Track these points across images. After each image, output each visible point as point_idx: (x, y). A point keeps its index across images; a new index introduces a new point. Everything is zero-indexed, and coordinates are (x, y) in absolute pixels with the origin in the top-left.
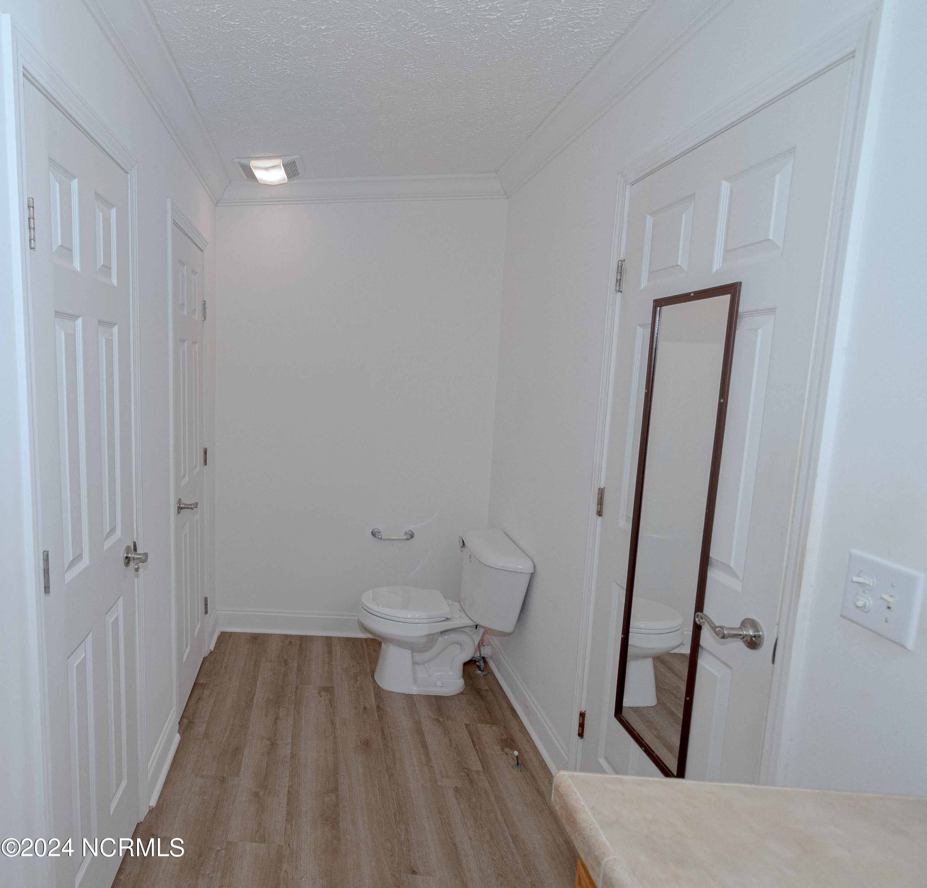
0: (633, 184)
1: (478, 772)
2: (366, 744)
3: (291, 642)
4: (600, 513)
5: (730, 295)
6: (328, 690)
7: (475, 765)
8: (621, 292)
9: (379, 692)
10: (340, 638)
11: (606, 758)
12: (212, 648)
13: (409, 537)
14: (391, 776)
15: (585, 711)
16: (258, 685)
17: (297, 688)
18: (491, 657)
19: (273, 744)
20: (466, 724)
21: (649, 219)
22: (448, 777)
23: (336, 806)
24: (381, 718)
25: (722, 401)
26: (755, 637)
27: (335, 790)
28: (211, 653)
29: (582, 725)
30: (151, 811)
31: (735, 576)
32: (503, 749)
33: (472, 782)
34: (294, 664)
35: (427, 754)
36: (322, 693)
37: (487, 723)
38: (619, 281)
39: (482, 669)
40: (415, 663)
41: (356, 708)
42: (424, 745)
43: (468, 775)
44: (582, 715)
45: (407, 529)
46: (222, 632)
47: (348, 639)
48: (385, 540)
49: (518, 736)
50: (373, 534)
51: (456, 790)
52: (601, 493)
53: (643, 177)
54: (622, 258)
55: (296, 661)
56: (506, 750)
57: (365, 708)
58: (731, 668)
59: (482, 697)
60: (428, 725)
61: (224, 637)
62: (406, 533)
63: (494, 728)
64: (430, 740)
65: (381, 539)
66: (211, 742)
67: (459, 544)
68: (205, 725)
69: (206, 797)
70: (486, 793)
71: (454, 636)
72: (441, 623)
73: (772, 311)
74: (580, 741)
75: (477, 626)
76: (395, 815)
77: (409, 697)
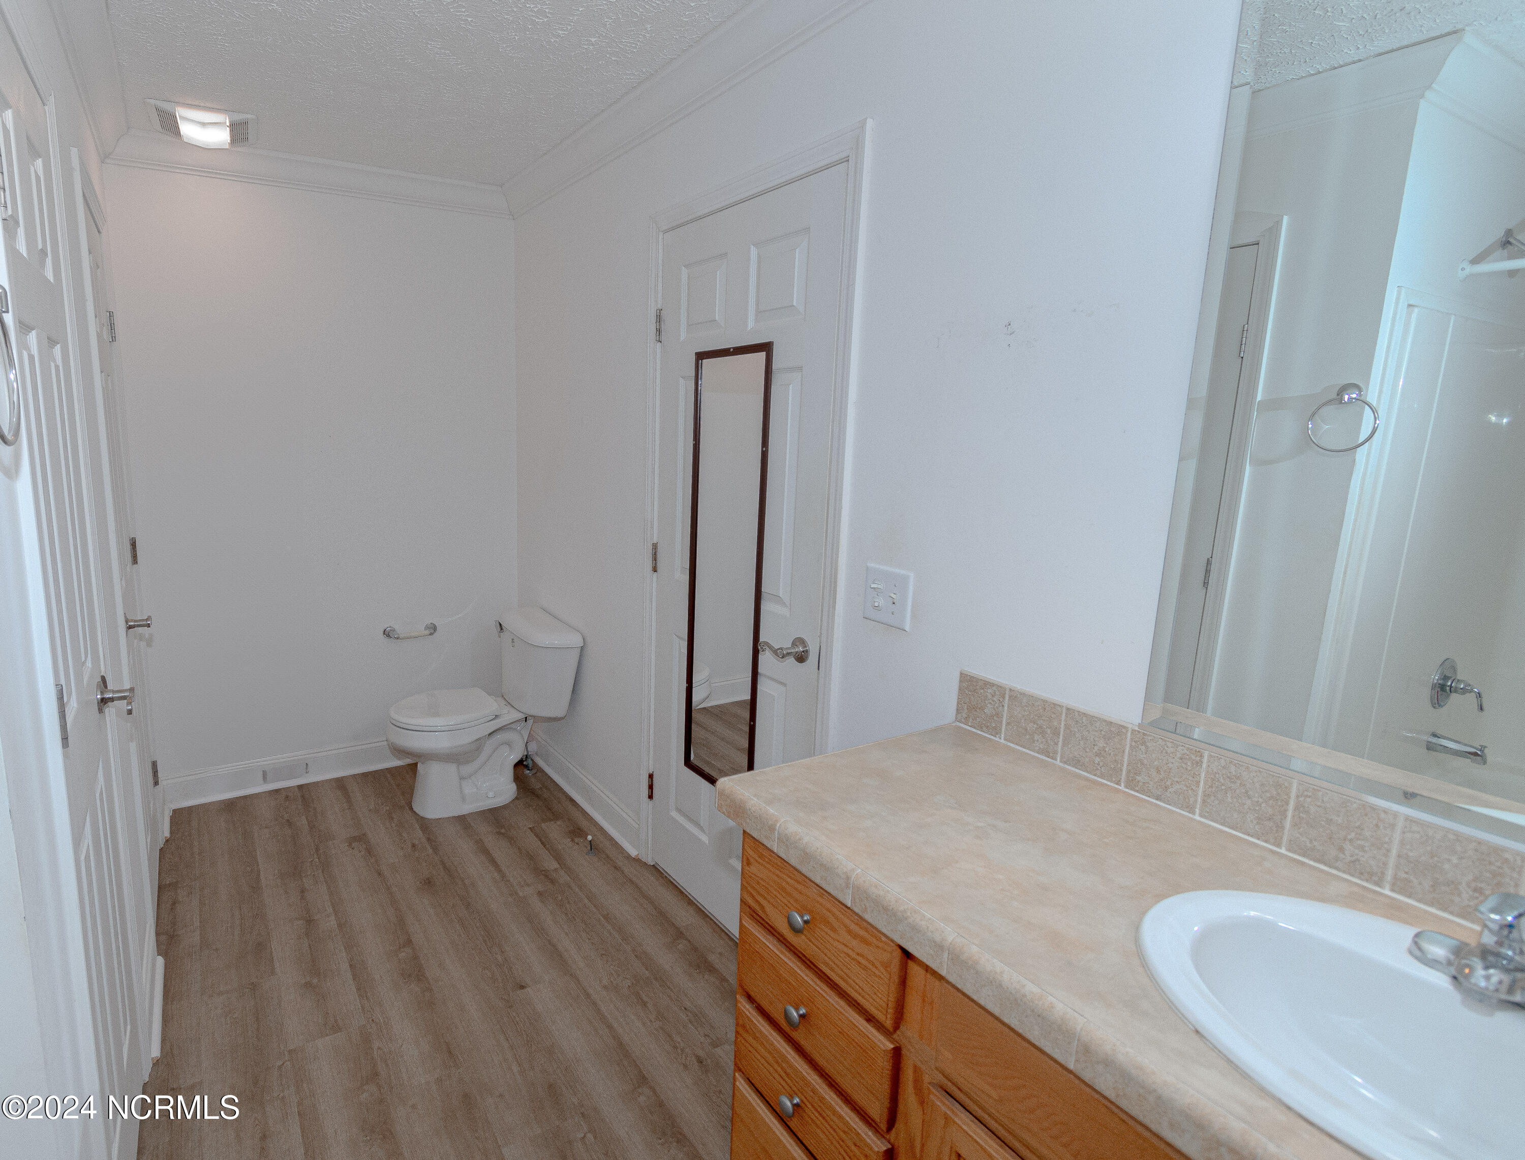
0: (665, 232)
1: (556, 870)
2: (428, 883)
3: (287, 797)
4: (655, 570)
5: (765, 353)
6: (359, 839)
7: (551, 864)
8: (661, 342)
9: (425, 824)
10: (354, 776)
11: (679, 810)
12: (167, 834)
13: (432, 631)
14: (468, 906)
15: (653, 772)
16: (259, 861)
17: (317, 850)
18: (537, 754)
19: (310, 922)
20: (530, 828)
21: (685, 271)
22: (528, 885)
23: (415, 958)
24: (436, 850)
25: (764, 449)
26: (803, 652)
27: (409, 942)
28: (167, 841)
29: (651, 787)
30: (156, 1063)
31: (784, 604)
32: (573, 840)
33: (553, 881)
34: (303, 822)
35: (499, 871)
36: (353, 845)
37: (551, 820)
38: (659, 331)
39: (530, 768)
40: (462, 778)
41: (402, 848)
42: (493, 862)
43: (546, 876)
44: (651, 776)
45: (428, 621)
46: (175, 811)
47: (365, 775)
48: (403, 639)
49: (584, 824)
50: (387, 634)
51: (540, 894)
52: (655, 547)
53: (678, 226)
54: (659, 307)
55: (304, 817)
56: (576, 840)
57: (414, 846)
58: (784, 685)
59: (538, 796)
60: (490, 841)
61: (180, 818)
62: (427, 628)
63: (558, 823)
64: (497, 854)
65: (398, 638)
66: (217, 950)
67: (495, 630)
68: (198, 932)
69: (236, 1015)
70: (569, 887)
71: (499, 737)
72: (492, 722)
73: (800, 369)
74: (651, 803)
75: (526, 718)
76: (485, 941)
77: (462, 820)
